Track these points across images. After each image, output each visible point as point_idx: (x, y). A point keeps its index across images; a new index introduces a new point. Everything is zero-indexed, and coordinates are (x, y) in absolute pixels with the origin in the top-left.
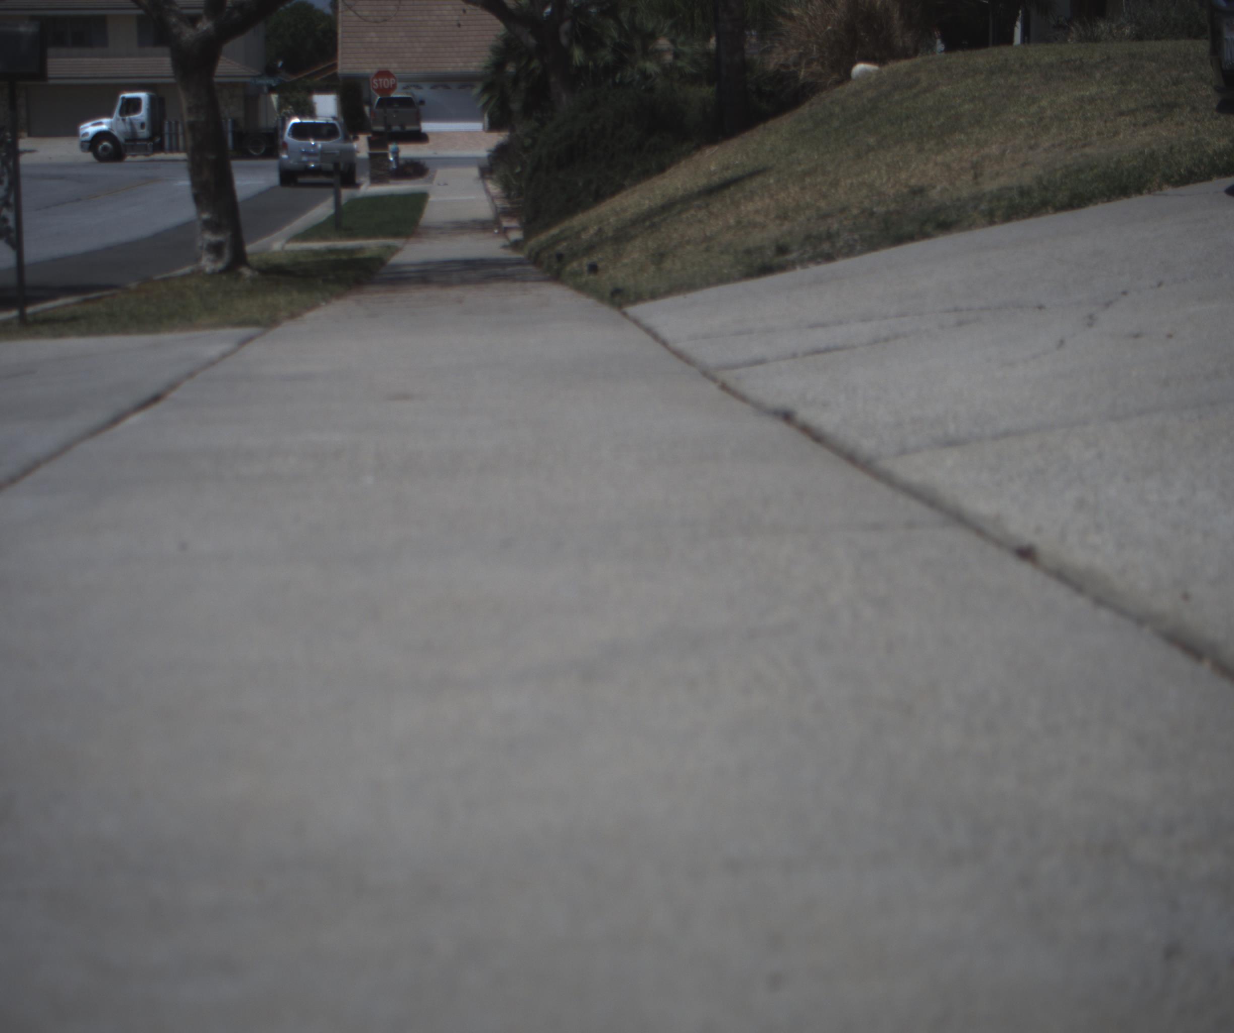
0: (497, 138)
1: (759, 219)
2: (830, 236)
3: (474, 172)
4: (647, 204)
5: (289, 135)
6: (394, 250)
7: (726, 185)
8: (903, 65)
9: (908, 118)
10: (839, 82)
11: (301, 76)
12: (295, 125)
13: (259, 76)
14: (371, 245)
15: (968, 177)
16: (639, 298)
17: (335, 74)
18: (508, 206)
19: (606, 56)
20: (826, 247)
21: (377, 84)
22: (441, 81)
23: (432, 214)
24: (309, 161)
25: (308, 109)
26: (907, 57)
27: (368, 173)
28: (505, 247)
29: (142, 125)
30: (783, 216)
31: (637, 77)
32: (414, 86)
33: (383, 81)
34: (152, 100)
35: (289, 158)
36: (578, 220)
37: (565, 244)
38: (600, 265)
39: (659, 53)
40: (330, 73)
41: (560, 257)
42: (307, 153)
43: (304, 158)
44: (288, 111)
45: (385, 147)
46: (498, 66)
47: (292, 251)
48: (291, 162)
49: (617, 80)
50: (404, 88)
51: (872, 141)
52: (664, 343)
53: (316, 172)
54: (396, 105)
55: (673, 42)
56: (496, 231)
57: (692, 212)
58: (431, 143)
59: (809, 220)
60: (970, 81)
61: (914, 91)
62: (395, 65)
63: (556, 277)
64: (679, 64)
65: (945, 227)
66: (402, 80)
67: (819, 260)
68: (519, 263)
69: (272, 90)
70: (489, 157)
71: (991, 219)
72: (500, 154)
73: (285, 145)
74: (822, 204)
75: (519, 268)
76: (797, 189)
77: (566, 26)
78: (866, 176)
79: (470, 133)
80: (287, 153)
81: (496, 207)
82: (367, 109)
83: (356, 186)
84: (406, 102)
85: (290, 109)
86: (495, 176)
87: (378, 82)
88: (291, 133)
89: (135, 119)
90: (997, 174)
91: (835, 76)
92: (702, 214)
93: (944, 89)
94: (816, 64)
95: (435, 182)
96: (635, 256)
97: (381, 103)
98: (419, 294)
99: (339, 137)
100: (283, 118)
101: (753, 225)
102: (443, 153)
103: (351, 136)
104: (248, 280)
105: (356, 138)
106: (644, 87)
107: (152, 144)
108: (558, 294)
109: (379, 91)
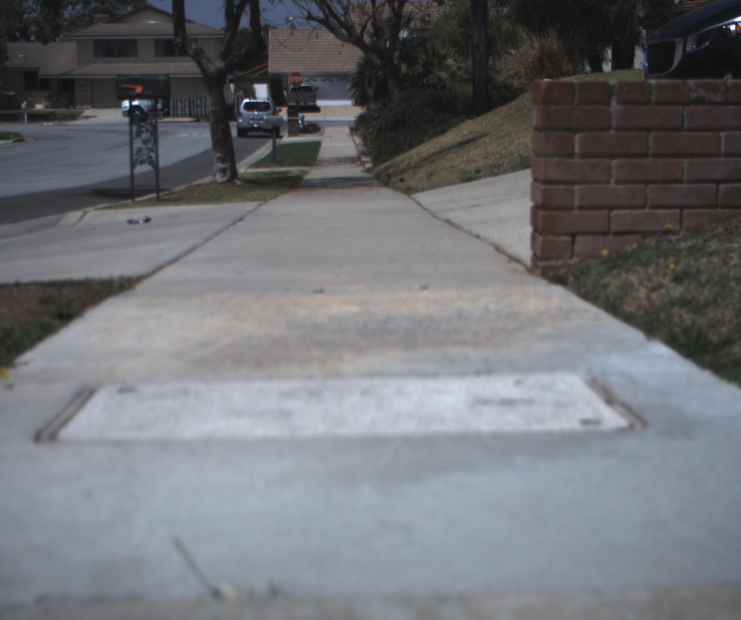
0: (359, 111)
3: (347, 130)
4: (432, 150)
5: (243, 108)
6: (306, 173)
7: (468, 141)
11: (246, 73)
12: (246, 103)
14: (294, 170)
16: (417, 191)
17: (267, 72)
18: (365, 149)
19: (419, 68)
22: (328, 77)
23: (324, 153)
24: (254, 124)
25: (251, 94)
27: (287, 130)
28: (363, 171)
31: (436, 80)
32: (312, 80)
33: (295, 78)
35: (243, 121)
36: (399, 159)
37: (392, 170)
38: (405, 179)
39: (450, 67)
40: (263, 71)
41: (389, 176)
42: (253, 119)
43: (251, 122)
45: (297, 115)
46: (361, 73)
47: (253, 173)
48: (244, 124)
49: (425, 82)
50: (307, 81)
53: (258, 129)
54: (302, 91)
55: (456, 61)
56: (359, 163)
58: (322, 112)
62: (301, 68)
63: (386, 184)
64: (459, 73)
66: (306, 76)
67: (492, 176)
68: (369, 179)
69: (231, 81)
70: (355, 121)
72: (361, 119)
73: (240, 114)
75: (368, 181)
76: (496, 144)
77: (397, 54)
79: (344, 107)
80: (242, 119)
81: (359, 150)
82: (285, 93)
83: (281, 137)
84: (308, 89)
85: (241, 93)
86: (358, 133)
87: (293, 79)
92: (454, 156)
94: (523, 78)
95: (325, 135)
96: (421, 175)
97: (293, 89)
98: (323, 192)
99: (272, 110)
100: (238, 99)
101: (473, 161)
102: (329, 118)
103: (278, 109)
104: (238, 186)
105: (280, 110)
106: (439, 86)
107: (163, 113)
108: (385, 191)
109: (293, 83)
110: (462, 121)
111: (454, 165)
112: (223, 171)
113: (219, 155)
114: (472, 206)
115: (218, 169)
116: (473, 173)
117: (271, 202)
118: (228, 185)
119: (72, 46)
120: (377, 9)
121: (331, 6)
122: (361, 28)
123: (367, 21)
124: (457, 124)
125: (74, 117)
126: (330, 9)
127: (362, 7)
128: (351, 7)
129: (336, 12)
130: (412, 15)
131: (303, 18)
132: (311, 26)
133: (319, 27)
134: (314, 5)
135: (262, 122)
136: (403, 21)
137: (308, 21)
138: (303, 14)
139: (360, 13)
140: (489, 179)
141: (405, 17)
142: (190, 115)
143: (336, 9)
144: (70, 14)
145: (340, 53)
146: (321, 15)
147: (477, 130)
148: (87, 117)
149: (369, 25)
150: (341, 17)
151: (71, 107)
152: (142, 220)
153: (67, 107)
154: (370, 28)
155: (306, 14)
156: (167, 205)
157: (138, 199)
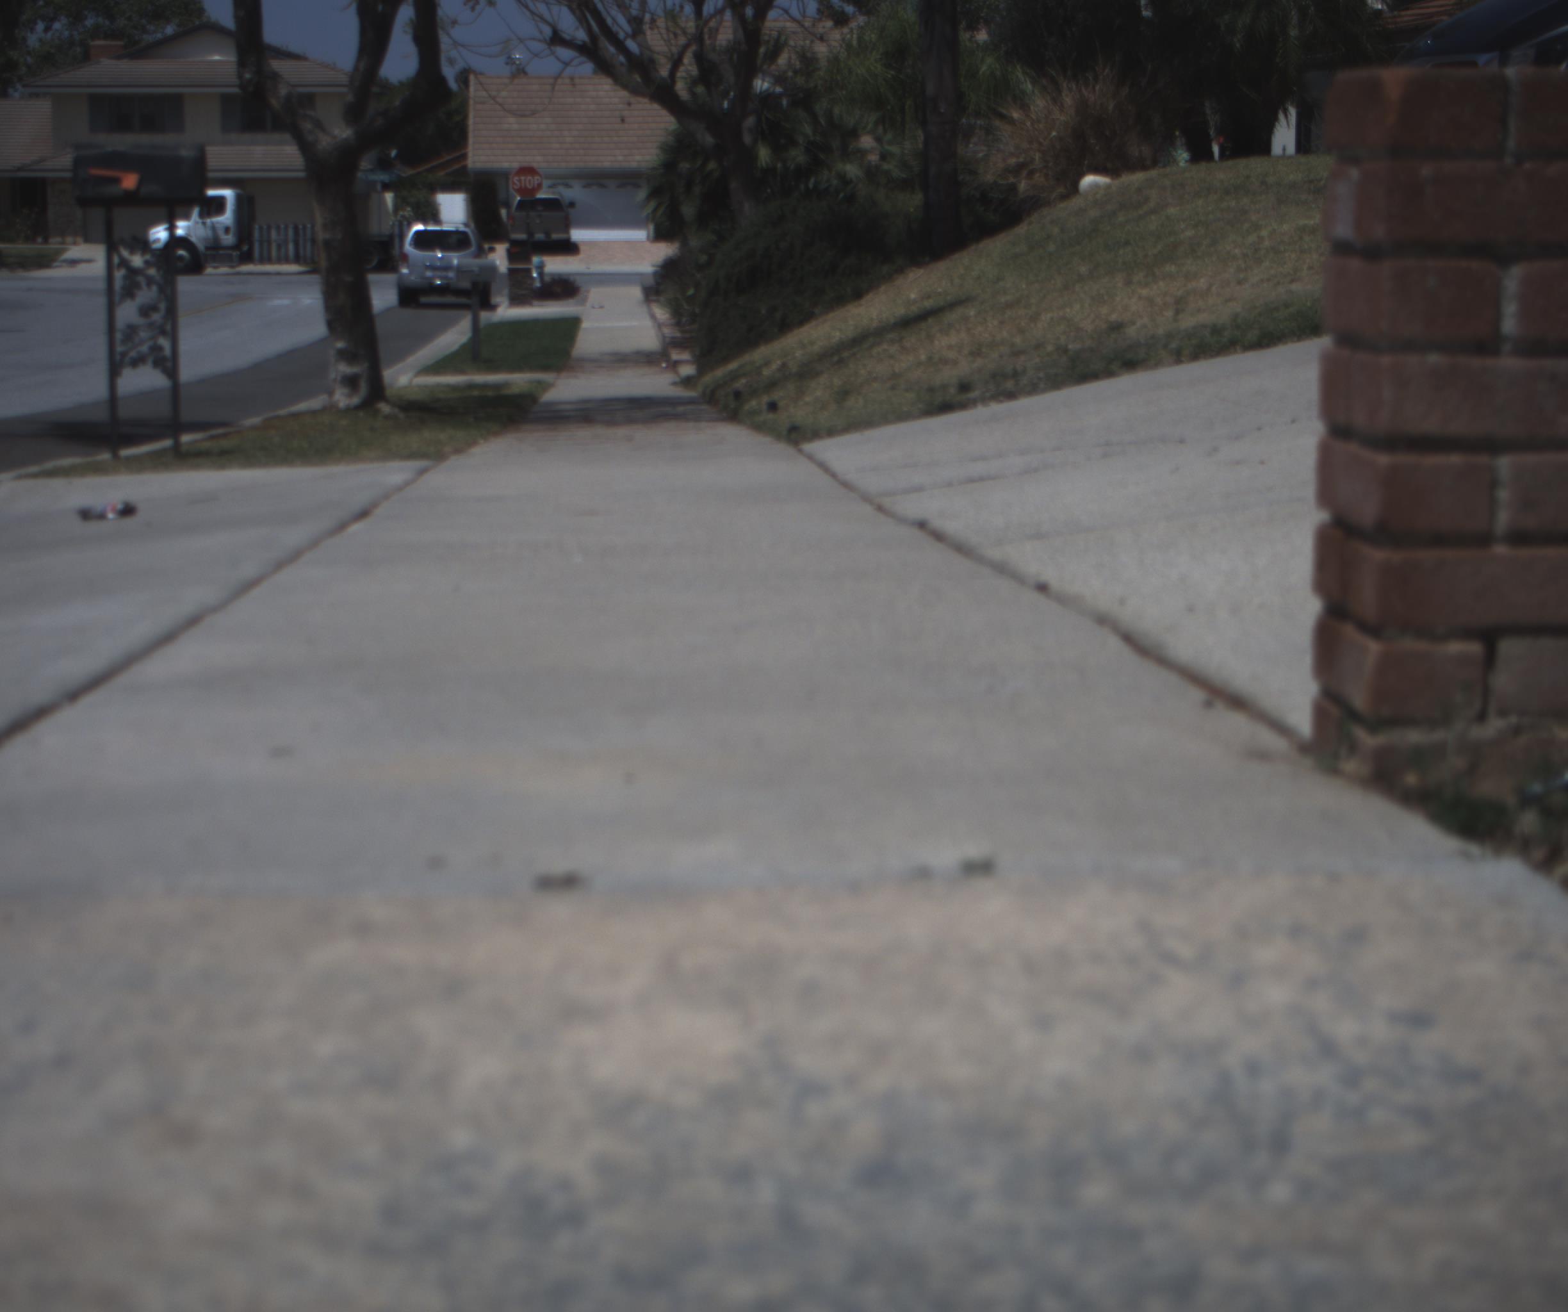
0: (664, 251)
1: (952, 355)
2: (1015, 374)
3: (636, 292)
4: (837, 336)
5: (410, 245)
6: (545, 386)
7: (924, 316)
8: (1138, 177)
9: (1127, 243)
10: (1065, 197)
11: (421, 169)
12: (418, 233)
13: (372, 171)
14: (518, 380)
15: (1169, 313)
16: (816, 434)
17: (465, 167)
18: (678, 335)
19: (798, 156)
20: (1009, 385)
21: (518, 183)
22: (596, 178)
23: (586, 343)
24: (434, 278)
25: (430, 213)
26: (1144, 168)
27: (506, 291)
28: (675, 384)
29: (227, 230)
30: (976, 353)
31: (835, 182)
32: (562, 184)
33: (525, 180)
34: (239, 199)
35: (411, 273)
36: (759, 354)
37: (743, 381)
38: (781, 404)
39: (863, 153)
40: (456, 167)
41: (738, 395)
42: (433, 268)
43: (429, 274)
44: (406, 214)
45: (528, 260)
46: (669, 166)
47: (426, 386)
48: (413, 278)
49: (811, 185)
50: (550, 187)
51: (1083, 269)
52: (834, 475)
53: (443, 290)
54: (540, 208)
55: (878, 140)
56: (664, 365)
57: (885, 346)
58: (581, 256)
59: (1001, 356)
60: (1200, 202)
61: (1141, 212)
62: (539, 158)
63: (733, 415)
64: (886, 166)
65: (1130, 363)
66: (548, 177)
67: (1001, 398)
68: (691, 401)
69: (386, 187)
70: (655, 274)
71: (1178, 357)
72: (669, 270)
73: (405, 257)
74: (1018, 340)
75: (690, 407)
76: (996, 323)
77: (750, 121)
78: (1068, 310)
79: (630, 244)
80: (408, 267)
81: (664, 337)
82: (503, 212)
83: (492, 308)
84: (553, 204)
85: (408, 212)
86: (662, 299)
87: (520, 181)
88: (412, 243)
89: (218, 223)
90: (1199, 310)
91: (1061, 190)
92: (894, 349)
93: (1172, 211)
94: (1038, 175)
95: (588, 304)
96: (819, 393)
97: (521, 205)
98: (583, 433)
99: (473, 249)
100: (401, 225)
101: (944, 361)
102: (596, 268)
103: (486, 246)
104: (387, 417)
105: (492, 250)
106: (842, 195)
107: (238, 253)
108: (733, 434)
109: (521, 191)
110: (901, 271)
111: (897, 370)
112: (351, 382)
113: (340, 345)
114: (971, 480)
115: (339, 378)
116: (952, 391)
117: (453, 461)
118: (361, 414)
119: (44, 106)
120: (707, 22)
121: (604, 14)
122: (669, 66)
123: (686, 47)
124: (889, 278)
125: (44, 261)
126: (601, 22)
127: (672, 16)
128: (647, 17)
129: (615, 28)
130: (783, 38)
131: (540, 41)
132: (558, 59)
133: (575, 62)
134: (565, 11)
135: (451, 274)
136: (762, 50)
137: (553, 48)
138: (541, 32)
139: (668, 29)
140: (996, 408)
141: (768, 41)
142: (297, 260)
143: (614, 20)
144: (40, 40)
145: (623, 121)
146: (581, 35)
147: (940, 290)
148: (73, 262)
149: (688, 59)
150: (625, 39)
151: (40, 240)
152: (114, 510)
153: (30, 239)
154: (689, 66)
155: (548, 31)
156: (197, 467)
157: (125, 452)
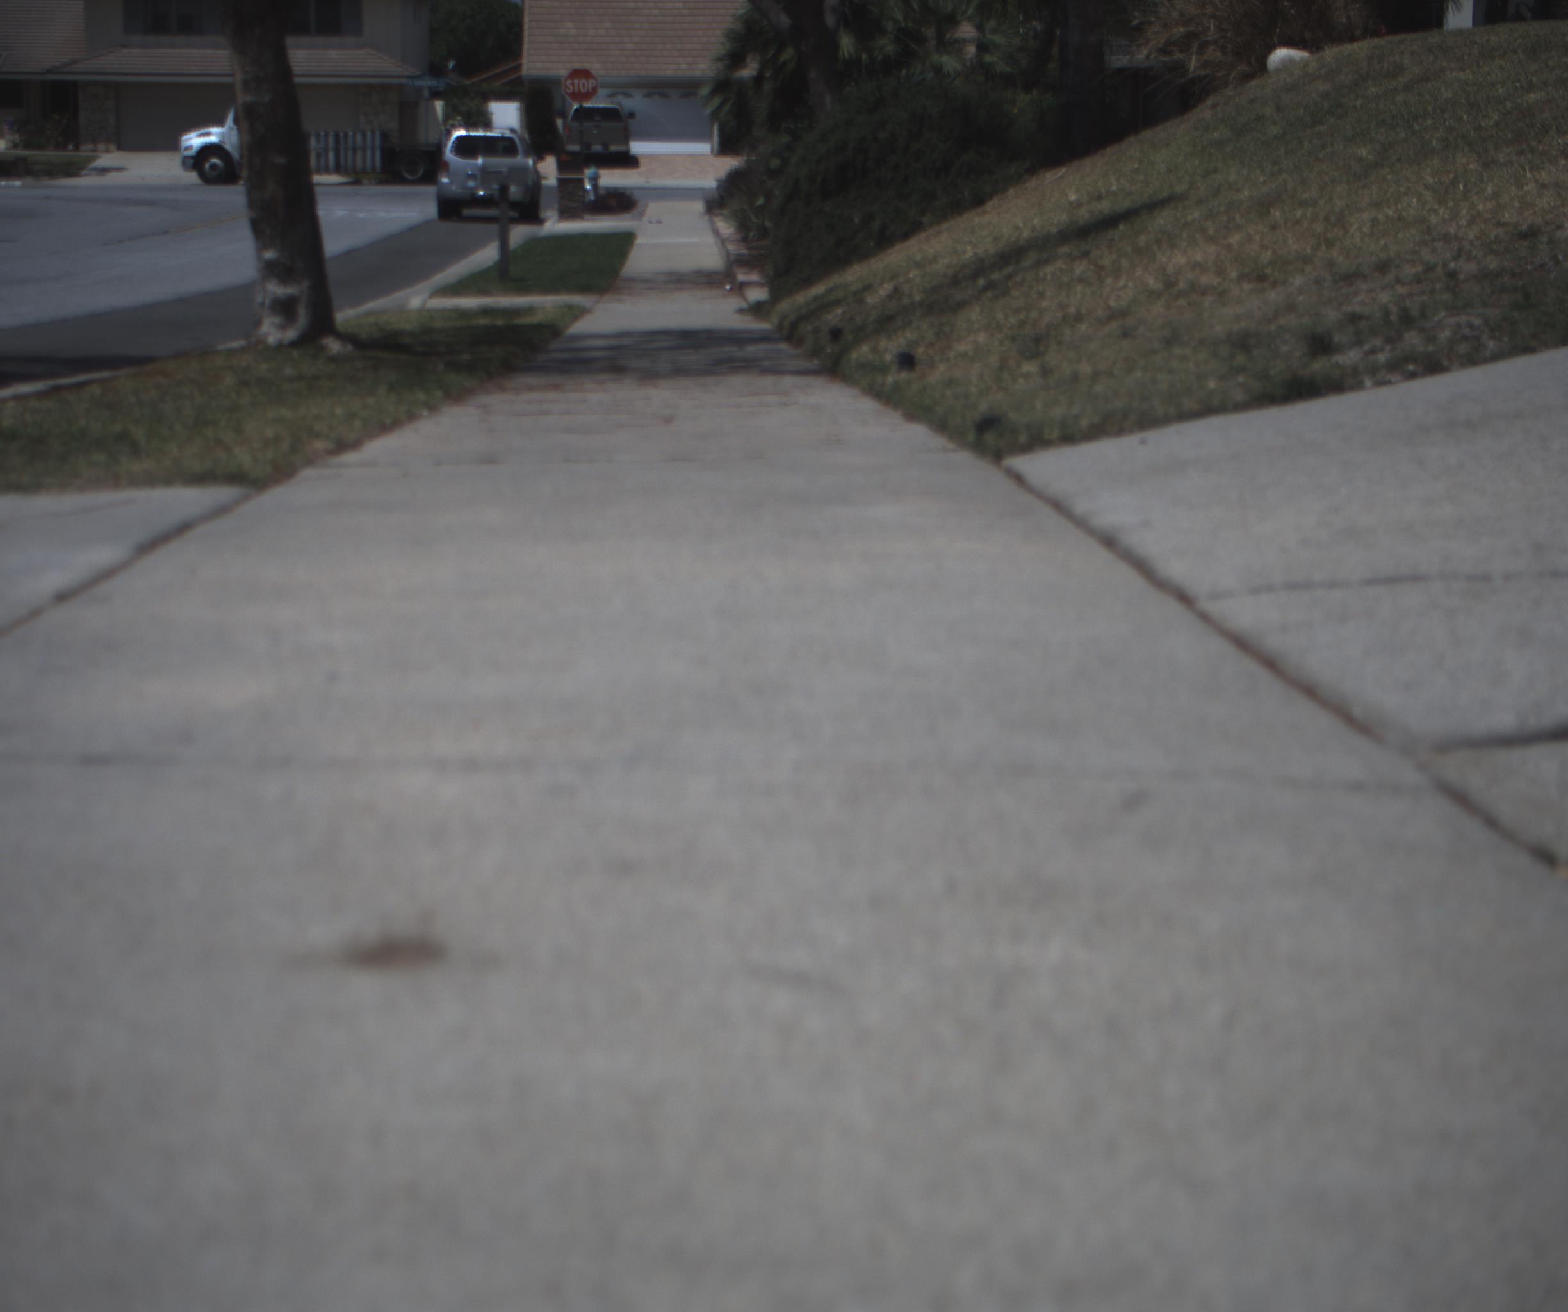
0: (729, 163)
5: (451, 151)
6: (577, 313)
7: (1110, 222)
10: (1247, 77)
11: (476, 79)
12: (460, 138)
13: (419, 77)
17: (520, 77)
18: (745, 252)
19: (886, 45)
21: (571, 87)
22: (658, 88)
23: (639, 261)
24: (476, 188)
25: (480, 121)
27: (556, 206)
28: (741, 311)
31: (930, 75)
32: (622, 93)
33: (579, 83)
35: (451, 183)
36: (853, 275)
37: (838, 311)
39: (960, 44)
40: (513, 76)
41: (835, 334)
42: (474, 177)
43: (471, 184)
45: (580, 171)
48: (454, 188)
49: (902, 80)
50: (609, 96)
53: (485, 202)
54: (597, 118)
56: (728, 287)
58: (642, 168)
62: (597, 65)
64: (987, 59)
66: (605, 85)
68: (763, 338)
69: (436, 94)
70: (719, 187)
72: (733, 184)
73: (445, 165)
75: (765, 346)
76: (1260, 228)
79: (691, 156)
80: (448, 177)
81: (728, 254)
82: (559, 122)
83: (537, 220)
84: (611, 114)
85: (458, 121)
86: (727, 211)
87: (573, 84)
88: (454, 149)
91: (1243, 67)
92: (1082, 268)
94: (1212, 48)
95: (645, 219)
97: (578, 115)
100: (446, 132)
102: (656, 182)
104: (334, 359)
105: (541, 160)
106: (938, 90)
109: (576, 97)
110: (1033, 171)
112: (285, 308)
113: (269, 255)
115: (268, 302)
118: (295, 354)
119: (76, 6)
125: (72, 169)
148: (104, 171)
151: (70, 147)
153: (60, 146)
